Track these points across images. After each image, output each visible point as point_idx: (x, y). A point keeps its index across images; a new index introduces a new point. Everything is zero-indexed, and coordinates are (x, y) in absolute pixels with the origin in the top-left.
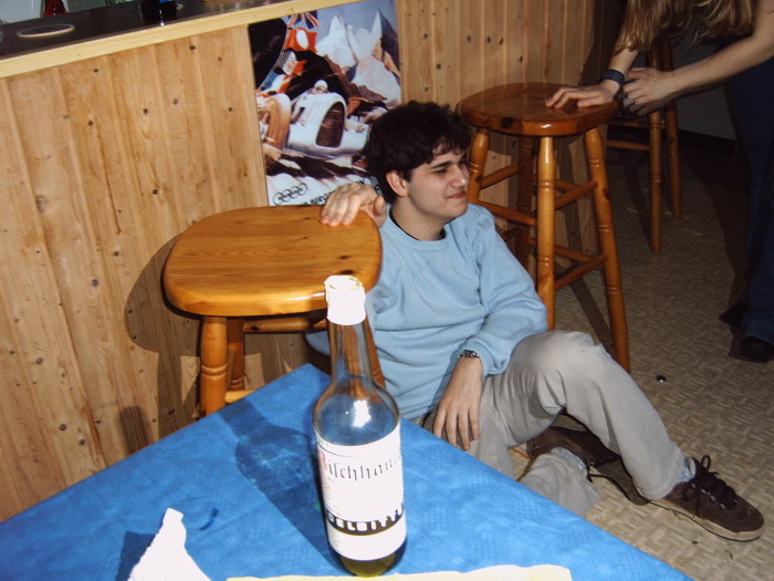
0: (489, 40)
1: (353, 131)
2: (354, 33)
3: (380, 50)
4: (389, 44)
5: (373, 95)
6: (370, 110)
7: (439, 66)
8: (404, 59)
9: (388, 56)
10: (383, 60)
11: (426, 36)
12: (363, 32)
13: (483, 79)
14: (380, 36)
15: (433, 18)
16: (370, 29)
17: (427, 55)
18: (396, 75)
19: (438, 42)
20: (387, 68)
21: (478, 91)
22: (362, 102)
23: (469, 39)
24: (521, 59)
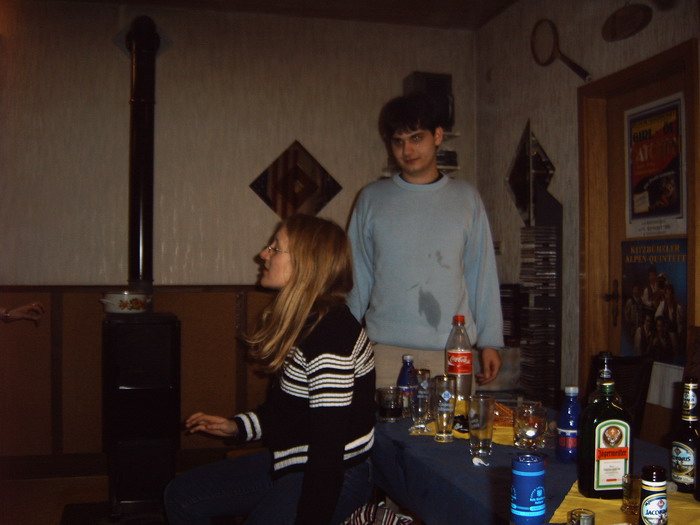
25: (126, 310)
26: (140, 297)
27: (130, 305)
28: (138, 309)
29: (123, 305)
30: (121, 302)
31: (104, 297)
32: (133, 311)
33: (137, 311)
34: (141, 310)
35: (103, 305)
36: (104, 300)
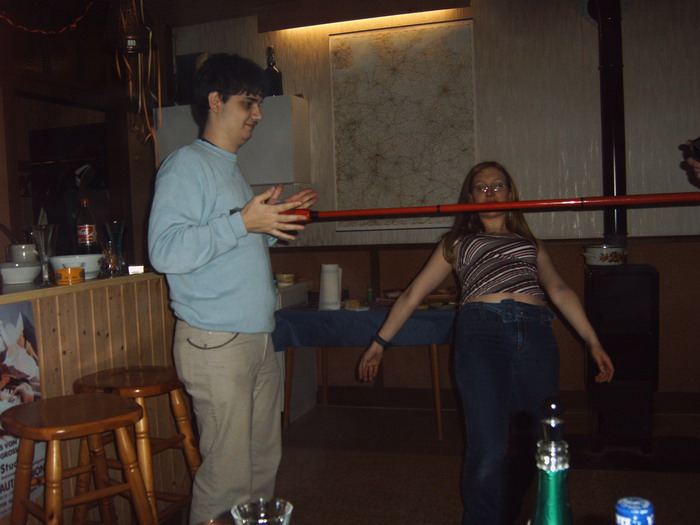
0: (98, 334)
1: (6, 401)
2: (4, 326)
3: (23, 339)
4: (29, 335)
5: (19, 373)
6: (18, 385)
7: (64, 353)
8: (41, 347)
9: (29, 344)
10: (25, 347)
11: (54, 330)
12: (10, 326)
13: (96, 362)
14: (22, 329)
15: (58, 318)
16: (15, 324)
17: (55, 344)
18: (35, 359)
19: (63, 335)
20: (28, 352)
21: (92, 372)
22: (12, 379)
23: (84, 333)
24: (122, 348)
25: (606, 263)
26: (618, 250)
27: (610, 258)
28: (617, 261)
29: (604, 258)
30: (601, 255)
31: (585, 252)
32: (613, 263)
33: (616, 264)
34: (620, 263)
35: (585, 258)
36: (585, 254)
